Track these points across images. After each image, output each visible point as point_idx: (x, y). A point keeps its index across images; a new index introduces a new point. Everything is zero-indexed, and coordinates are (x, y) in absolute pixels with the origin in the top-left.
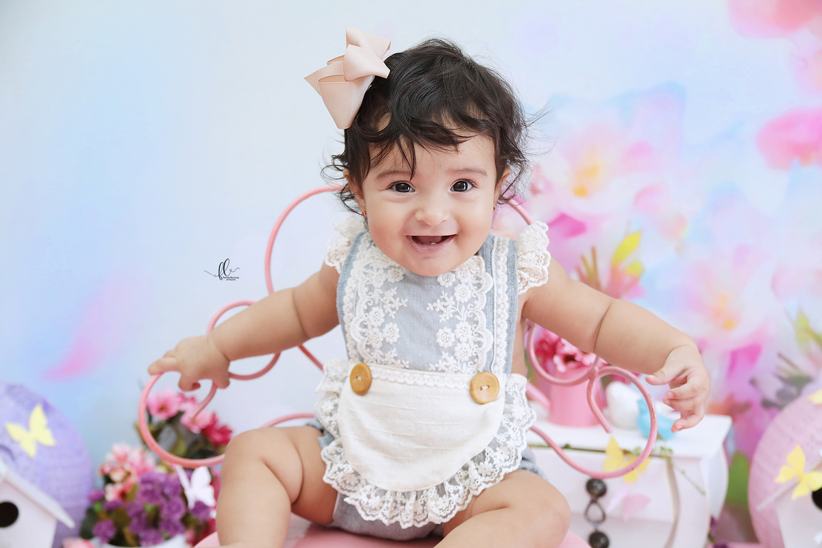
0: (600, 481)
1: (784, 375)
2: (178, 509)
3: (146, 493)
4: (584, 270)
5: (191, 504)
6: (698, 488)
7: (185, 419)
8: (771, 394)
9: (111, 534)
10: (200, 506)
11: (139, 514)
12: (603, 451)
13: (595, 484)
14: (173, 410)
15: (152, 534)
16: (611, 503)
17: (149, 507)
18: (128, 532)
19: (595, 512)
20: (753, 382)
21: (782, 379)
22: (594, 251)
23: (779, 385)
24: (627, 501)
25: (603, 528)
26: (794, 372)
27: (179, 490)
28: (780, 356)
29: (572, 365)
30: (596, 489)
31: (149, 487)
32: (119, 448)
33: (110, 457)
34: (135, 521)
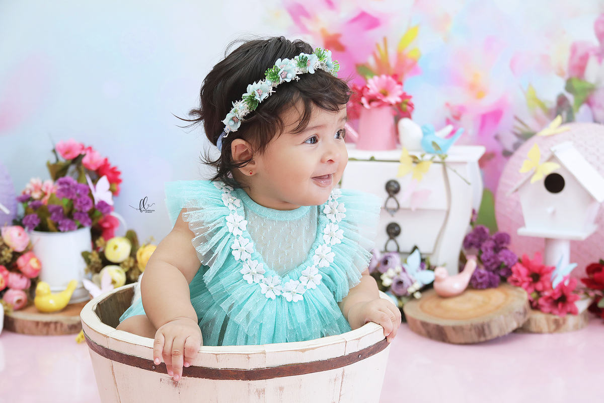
0: (396, 182)
1: (518, 132)
2: (88, 203)
3: (63, 190)
4: (378, 54)
5: (96, 202)
6: (465, 181)
7: (86, 160)
8: (509, 146)
9: (36, 223)
10: (103, 204)
11: (57, 210)
12: (398, 161)
13: (392, 184)
14: (77, 153)
15: (68, 222)
16: (403, 197)
17: (65, 202)
18: (50, 221)
19: (392, 204)
20: (497, 138)
21: (517, 135)
22: (385, 40)
23: (515, 139)
24: (414, 195)
25: (397, 219)
26: (525, 130)
27: (88, 192)
28: (516, 118)
29: (374, 104)
30: (392, 189)
31: (66, 186)
32: (35, 181)
33: (29, 186)
34: (54, 214)
